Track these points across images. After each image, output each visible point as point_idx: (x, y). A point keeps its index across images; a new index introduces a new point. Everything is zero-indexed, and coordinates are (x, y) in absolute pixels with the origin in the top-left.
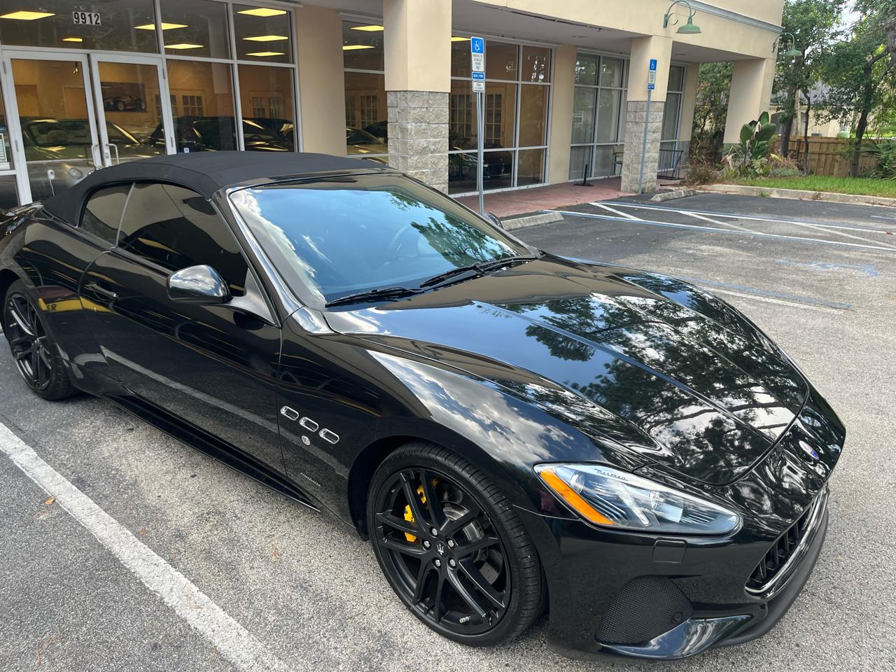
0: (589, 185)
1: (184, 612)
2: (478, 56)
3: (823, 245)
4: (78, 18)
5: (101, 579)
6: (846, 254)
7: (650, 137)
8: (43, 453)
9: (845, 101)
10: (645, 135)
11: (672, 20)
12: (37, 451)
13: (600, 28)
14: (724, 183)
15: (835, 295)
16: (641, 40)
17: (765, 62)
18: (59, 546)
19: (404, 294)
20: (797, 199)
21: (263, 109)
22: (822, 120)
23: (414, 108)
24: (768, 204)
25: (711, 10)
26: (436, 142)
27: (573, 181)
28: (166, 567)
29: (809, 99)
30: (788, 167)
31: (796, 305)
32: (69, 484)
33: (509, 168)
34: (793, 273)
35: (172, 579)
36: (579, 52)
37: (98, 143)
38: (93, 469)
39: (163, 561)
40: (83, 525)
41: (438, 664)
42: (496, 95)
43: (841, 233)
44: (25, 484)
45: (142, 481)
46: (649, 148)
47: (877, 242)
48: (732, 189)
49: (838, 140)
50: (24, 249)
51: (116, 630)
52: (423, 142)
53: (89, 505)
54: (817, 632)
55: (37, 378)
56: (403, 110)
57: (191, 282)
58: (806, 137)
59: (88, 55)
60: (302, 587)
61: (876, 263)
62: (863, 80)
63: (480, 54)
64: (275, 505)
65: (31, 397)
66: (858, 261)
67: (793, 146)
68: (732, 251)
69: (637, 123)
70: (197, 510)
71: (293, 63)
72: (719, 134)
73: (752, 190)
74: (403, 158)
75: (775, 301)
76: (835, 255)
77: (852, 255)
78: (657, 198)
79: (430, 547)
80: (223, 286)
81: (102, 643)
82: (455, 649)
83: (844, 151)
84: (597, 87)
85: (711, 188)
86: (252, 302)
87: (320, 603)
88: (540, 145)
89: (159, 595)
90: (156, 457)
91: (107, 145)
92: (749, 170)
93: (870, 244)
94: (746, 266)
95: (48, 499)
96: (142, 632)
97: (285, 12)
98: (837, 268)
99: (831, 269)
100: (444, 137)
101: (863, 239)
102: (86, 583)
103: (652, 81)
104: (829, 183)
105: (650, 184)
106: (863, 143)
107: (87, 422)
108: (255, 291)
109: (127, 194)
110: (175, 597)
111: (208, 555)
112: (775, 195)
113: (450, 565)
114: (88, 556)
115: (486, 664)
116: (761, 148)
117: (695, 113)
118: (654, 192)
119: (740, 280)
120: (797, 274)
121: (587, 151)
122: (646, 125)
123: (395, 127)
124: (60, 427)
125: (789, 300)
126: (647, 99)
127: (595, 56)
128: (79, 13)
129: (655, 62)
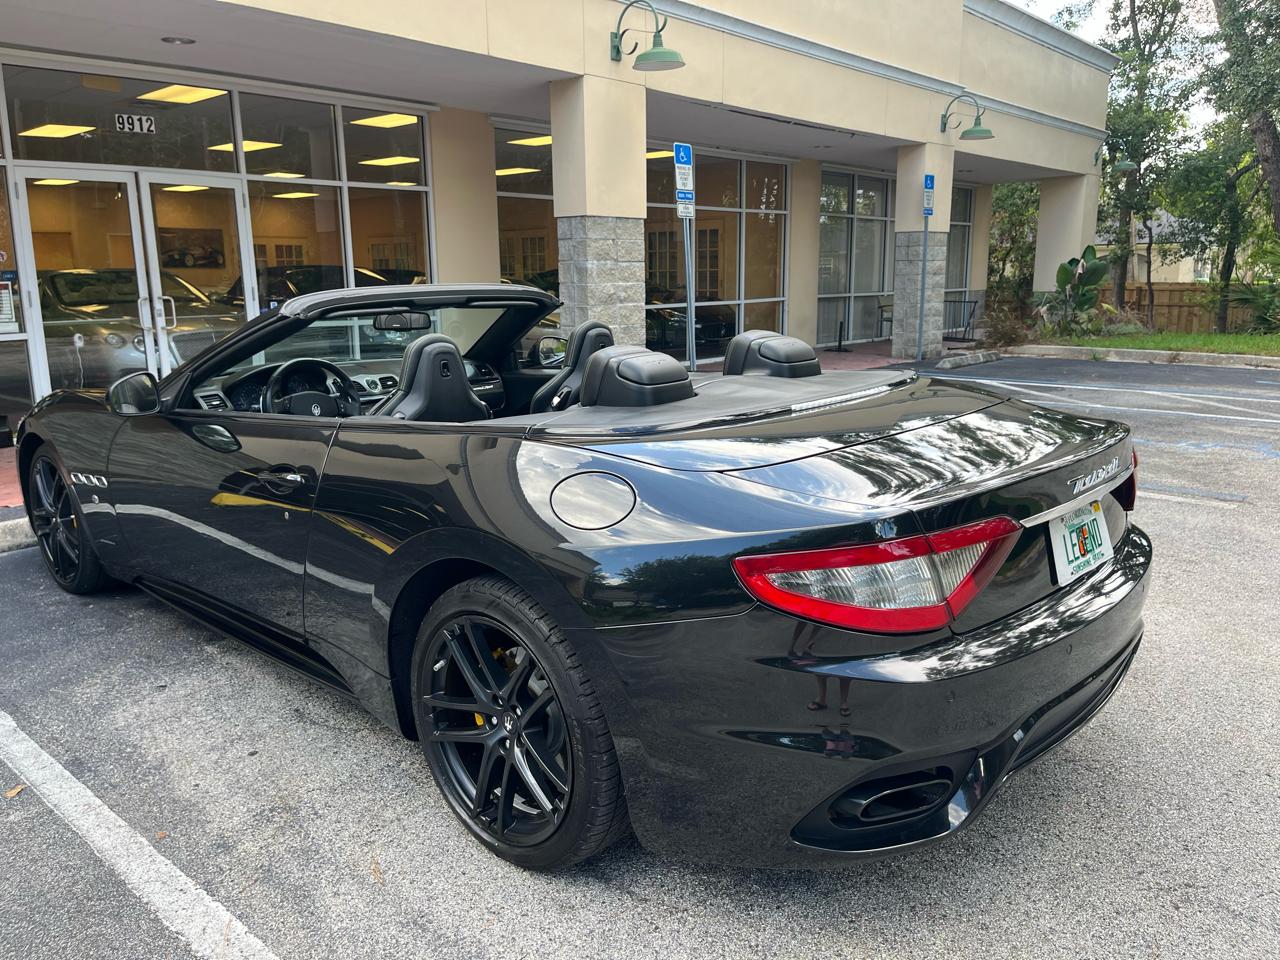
0: (846, 351)
2: (684, 169)
3: (1193, 419)
4: (123, 123)
5: (94, 912)
6: (1228, 430)
7: (929, 281)
8: (25, 723)
9: (1202, 231)
10: (923, 278)
11: (952, 122)
12: (18, 721)
13: (853, 133)
14: (1039, 344)
15: (1221, 483)
16: (911, 148)
17: (1085, 180)
18: (34, 861)
20: (1145, 362)
21: (387, 261)
22: (1170, 258)
23: (596, 240)
24: (1104, 370)
25: (1006, 109)
26: (627, 287)
27: (823, 345)
28: (198, 895)
29: (1150, 230)
30: (1128, 322)
31: (1164, 497)
32: (59, 767)
33: (731, 330)
34: (1154, 455)
35: (206, 914)
36: (825, 169)
37: (147, 296)
38: (99, 745)
40: (74, 829)
42: (711, 231)
43: (1216, 404)
45: (172, 763)
46: (929, 296)
47: (1271, 414)
48: (1051, 350)
49: (1194, 288)
52: (609, 287)
53: (85, 800)
56: (579, 243)
58: (1149, 282)
59: (136, 174)
60: (415, 923)
61: (1274, 440)
62: (1225, 201)
63: (687, 167)
66: (1248, 438)
67: (1131, 296)
69: (911, 262)
70: (254, 806)
71: (426, 185)
72: (1026, 282)
73: (1080, 352)
74: (582, 309)
76: (1212, 431)
77: (1237, 431)
78: (946, 364)
83: (1205, 301)
84: (851, 216)
85: (1022, 351)
87: (445, 950)
88: (775, 297)
89: (183, 939)
90: (197, 727)
91: (159, 298)
92: (1073, 326)
93: (1262, 417)
97: (413, 120)
98: (1218, 448)
99: (1210, 450)
100: (638, 281)
101: (1250, 411)
102: (70, 918)
103: (928, 204)
104: (1189, 340)
105: (933, 346)
106: (1231, 288)
107: (97, 678)
110: (209, 942)
111: (267, 875)
112: (1113, 358)
114: (78, 876)
116: (1088, 295)
117: (990, 254)
118: (940, 356)
120: (1161, 457)
121: (841, 304)
122: (924, 265)
123: (569, 268)
124: (56, 685)
125: (1153, 490)
126: (923, 229)
127: (848, 175)
128: (125, 117)
129: (932, 178)
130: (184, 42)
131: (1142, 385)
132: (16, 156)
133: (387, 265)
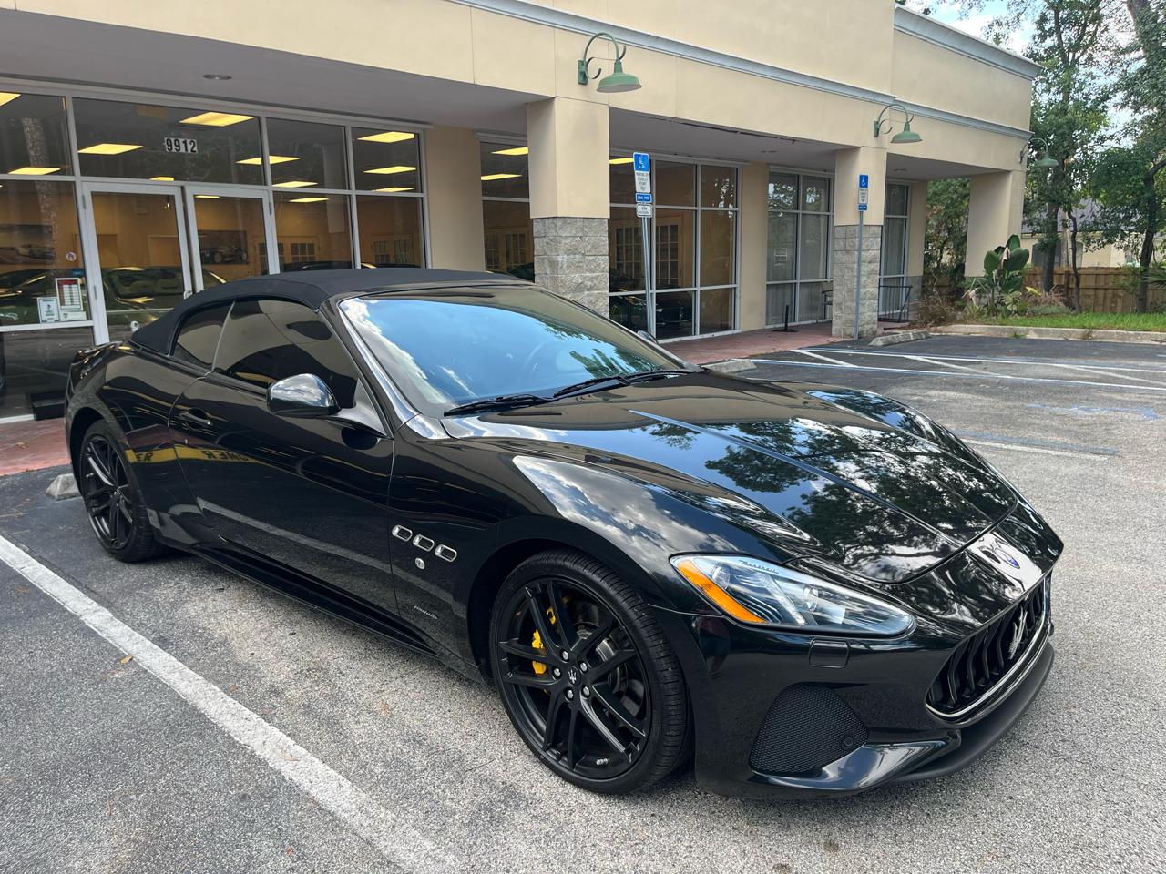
0: (792, 331)
1: (277, 764)
2: (643, 174)
3: (1091, 387)
4: (171, 145)
5: (183, 733)
6: (1118, 397)
7: (865, 268)
8: (119, 613)
9: (1122, 221)
10: (859, 266)
11: (885, 127)
12: (113, 612)
13: (794, 140)
14: (966, 324)
15: (1099, 440)
16: (847, 153)
17: (1011, 176)
18: (136, 702)
19: (535, 401)
20: (1061, 339)
21: (388, 256)
22: (1094, 245)
23: (566, 238)
24: (1022, 346)
25: (936, 115)
26: (592, 277)
27: (771, 327)
28: (258, 721)
29: (1074, 219)
30: (1051, 303)
31: (1046, 451)
32: (149, 643)
33: (688, 313)
34: (1047, 417)
35: (265, 733)
36: (772, 170)
37: (191, 289)
38: (177, 628)
39: (255, 716)
40: (164, 682)
41: (571, 814)
42: (671, 226)
43: (1115, 375)
44: (98, 644)
45: (233, 639)
46: (865, 282)
47: (1162, 383)
48: (977, 329)
49: (1117, 272)
50: (105, 387)
51: (199, 781)
52: (577, 277)
53: (171, 663)
54: (1037, 785)
55: (115, 537)
56: (552, 240)
57: (295, 393)
58: (1074, 267)
59: (182, 188)
60: (414, 740)
61: (1157, 405)
62: (1143, 193)
63: (645, 172)
64: (387, 662)
65: (106, 559)
66: (1133, 403)
67: (1060, 280)
68: (970, 396)
69: (847, 252)
70: (295, 667)
71: (422, 192)
72: (960, 268)
73: (1003, 330)
75: (1020, 448)
76: (1104, 398)
77: (1126, 397)
78: (878, 342)
79: (561, 675)
80: (331, 398)
81: (184, 794)
82: (593, 800)
83: (1127, 283)
84: (796, 211)
85: (950, 330)
86: (362, 414)
87: (436, 756)
88: (728, 284)
89: (250, 748)
90: (249, 616)
92: (999, 307)
93: (1153, 385)
94: (986, 411)
95: (125, 657)
96: (229, 784)
97: (412, 136)
98: (1105, 411)
99: (1097, 413)
100: (602, 272)
101: (1144, 380)
102: (166, 737)
103: (863, 201)
104: (1103, 319)
105: (869, 326)
106: (1150, 271)
107: (171, 583)
108: (365, 402)
109: (222, 326)
110: (268, 750)
111: (308, 710)
112: (1032, 336)
113: (583, 694)
114: (169, 712)
115: (628, 814)
116: (1013, 280)
117: (927, 243)
118: (875, 335)
119: (977, 427)
120: (1052, 419)
121: (788, 290)
122: (860, 254)
123: (543, 260)
124: (140, 588)
125: (1038, 446)
126: (858, 223)
127: (793, 176)
128: (173, 140)
129: (866, 178)
130: (222, 78)
131: (1052, 359)
132: (83, 173)
133: (388, 260)
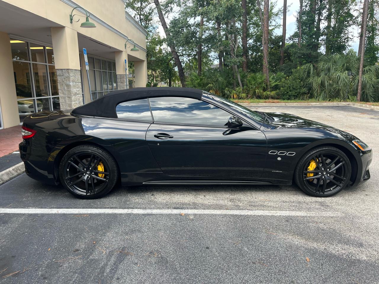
2: (86, 56)
16: (118, 53)
17: (145, 62)
52: (75, 90)
56: (66, 77)
74: (69, 97)
79: (321, 174)
113: (328, 176)
126: (125, 74)
